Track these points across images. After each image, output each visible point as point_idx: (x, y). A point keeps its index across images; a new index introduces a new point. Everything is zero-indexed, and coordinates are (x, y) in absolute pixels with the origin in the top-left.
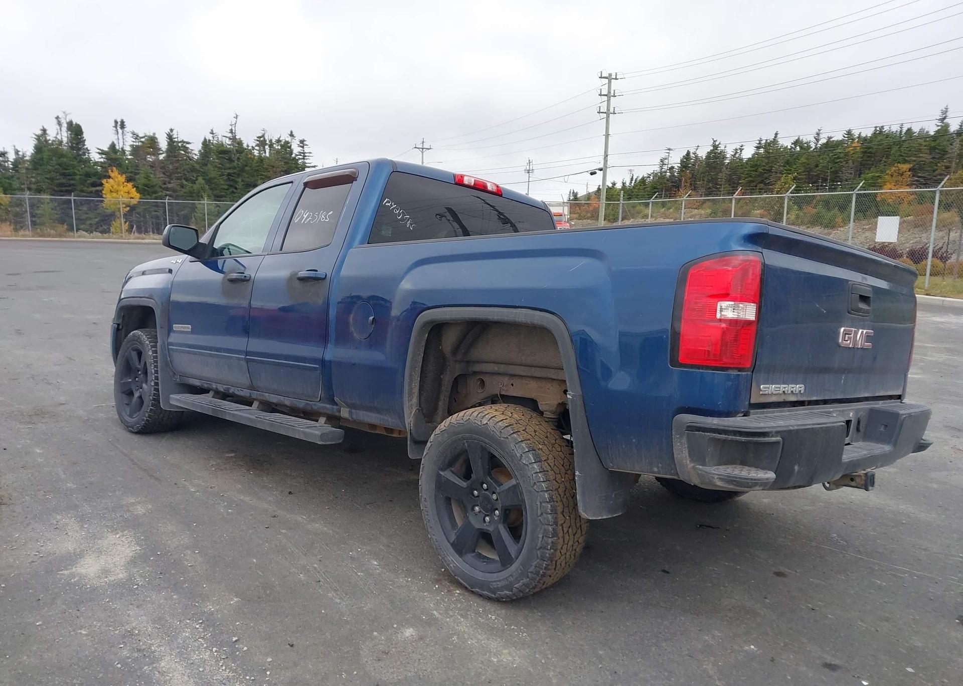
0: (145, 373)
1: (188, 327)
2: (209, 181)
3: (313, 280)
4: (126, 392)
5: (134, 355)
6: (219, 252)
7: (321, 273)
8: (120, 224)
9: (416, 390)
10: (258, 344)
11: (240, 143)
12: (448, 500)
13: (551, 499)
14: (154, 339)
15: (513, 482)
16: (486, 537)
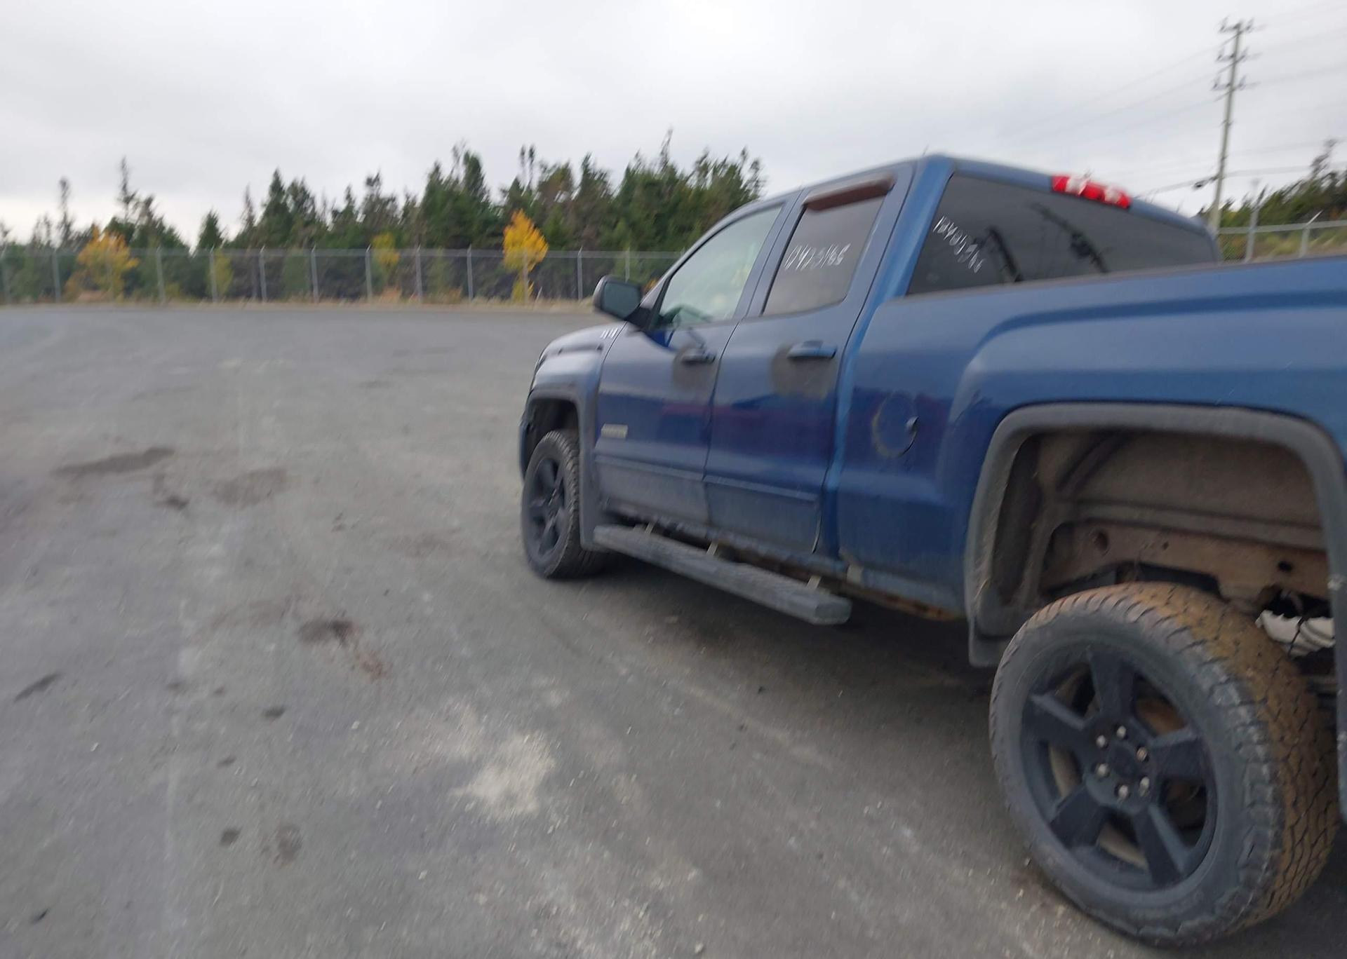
0: (562, 492)
1: (622, 431)
2: (632, 225)
3: (813, 360)
4: (535, 519)
5: (548, 468)
6: (669, 319)
7: (827, 348)
8: (523, 287)
9: (988, 549)
10: (722, 460)
11: (672, 171)
12: (1044, 747)
13: (1274, 778)
14: (575, 445)
15: (1186, 734)
16: (1119, 824)
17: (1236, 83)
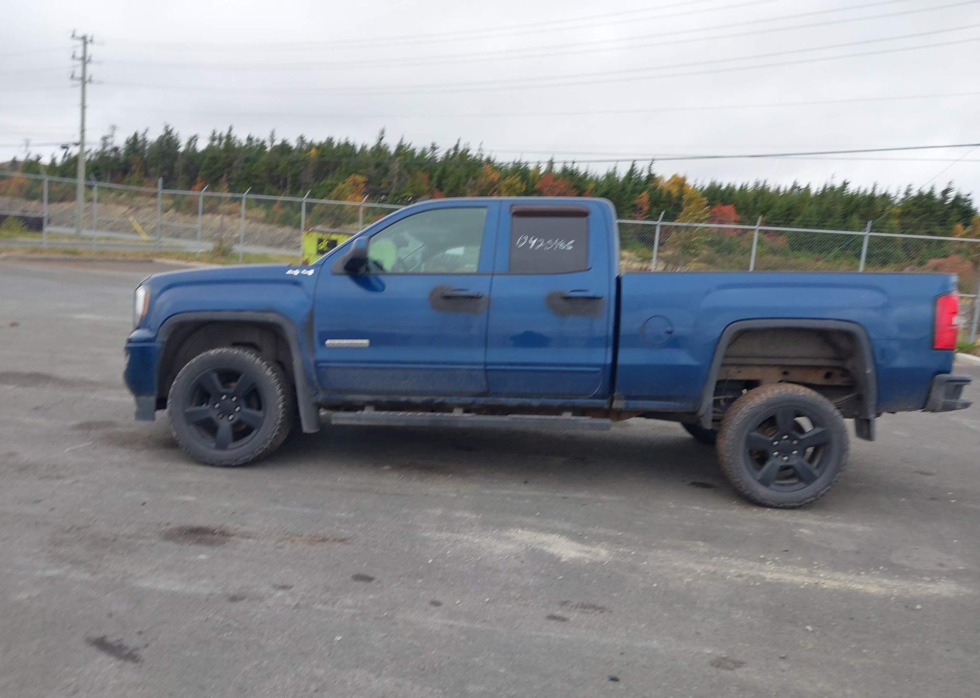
1: (362, 342)
3: (584, 299)
4: (198, 422)
7: (596, 293)
17: (87, 78)
